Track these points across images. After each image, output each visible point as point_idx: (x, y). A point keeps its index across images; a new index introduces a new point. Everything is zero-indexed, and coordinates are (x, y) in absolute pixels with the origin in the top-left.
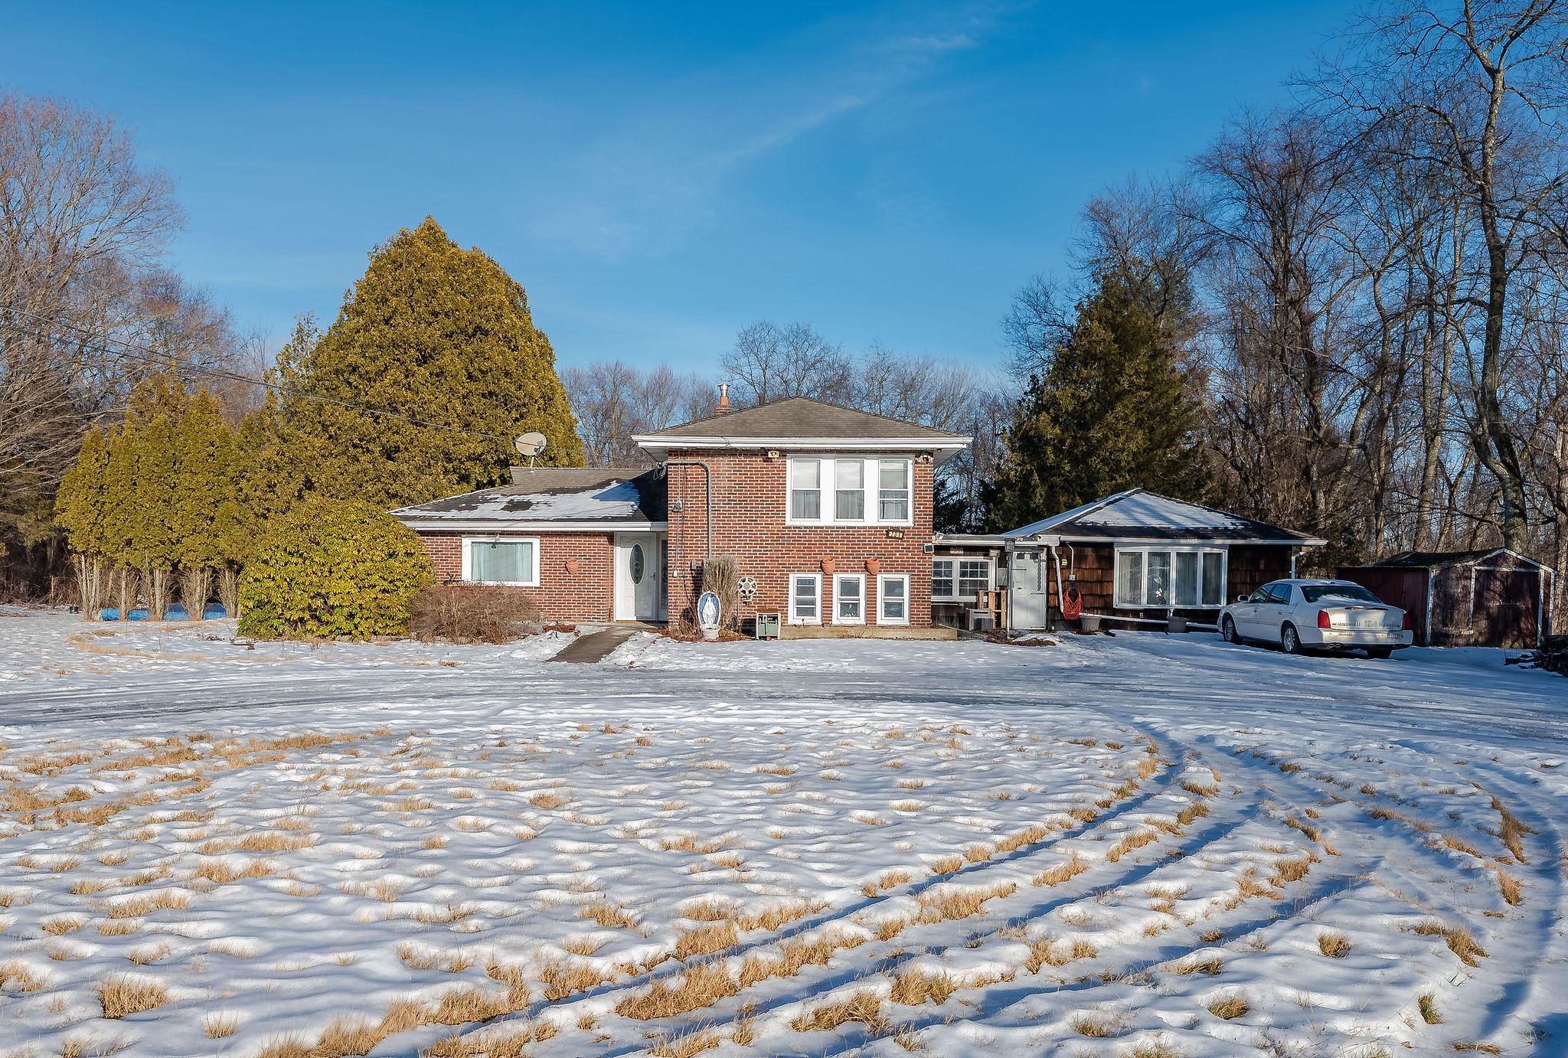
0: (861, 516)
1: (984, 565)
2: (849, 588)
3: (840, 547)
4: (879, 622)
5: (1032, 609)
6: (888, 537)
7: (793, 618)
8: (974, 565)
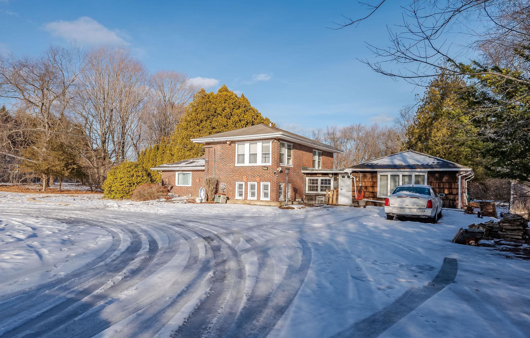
0: (256, 162)
1: (330, 180)
2: (253, 187)
3: (249, 173)
4: (261, 199)
5: (347, 197)
6: (263, 169)
7: (237, 197)
8: (326, 180)
